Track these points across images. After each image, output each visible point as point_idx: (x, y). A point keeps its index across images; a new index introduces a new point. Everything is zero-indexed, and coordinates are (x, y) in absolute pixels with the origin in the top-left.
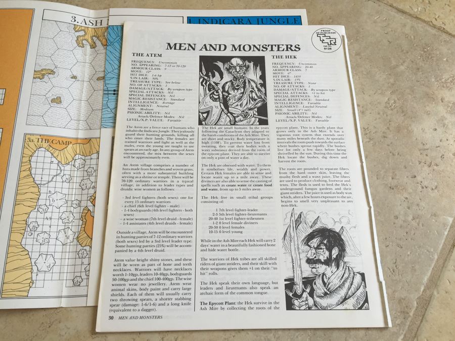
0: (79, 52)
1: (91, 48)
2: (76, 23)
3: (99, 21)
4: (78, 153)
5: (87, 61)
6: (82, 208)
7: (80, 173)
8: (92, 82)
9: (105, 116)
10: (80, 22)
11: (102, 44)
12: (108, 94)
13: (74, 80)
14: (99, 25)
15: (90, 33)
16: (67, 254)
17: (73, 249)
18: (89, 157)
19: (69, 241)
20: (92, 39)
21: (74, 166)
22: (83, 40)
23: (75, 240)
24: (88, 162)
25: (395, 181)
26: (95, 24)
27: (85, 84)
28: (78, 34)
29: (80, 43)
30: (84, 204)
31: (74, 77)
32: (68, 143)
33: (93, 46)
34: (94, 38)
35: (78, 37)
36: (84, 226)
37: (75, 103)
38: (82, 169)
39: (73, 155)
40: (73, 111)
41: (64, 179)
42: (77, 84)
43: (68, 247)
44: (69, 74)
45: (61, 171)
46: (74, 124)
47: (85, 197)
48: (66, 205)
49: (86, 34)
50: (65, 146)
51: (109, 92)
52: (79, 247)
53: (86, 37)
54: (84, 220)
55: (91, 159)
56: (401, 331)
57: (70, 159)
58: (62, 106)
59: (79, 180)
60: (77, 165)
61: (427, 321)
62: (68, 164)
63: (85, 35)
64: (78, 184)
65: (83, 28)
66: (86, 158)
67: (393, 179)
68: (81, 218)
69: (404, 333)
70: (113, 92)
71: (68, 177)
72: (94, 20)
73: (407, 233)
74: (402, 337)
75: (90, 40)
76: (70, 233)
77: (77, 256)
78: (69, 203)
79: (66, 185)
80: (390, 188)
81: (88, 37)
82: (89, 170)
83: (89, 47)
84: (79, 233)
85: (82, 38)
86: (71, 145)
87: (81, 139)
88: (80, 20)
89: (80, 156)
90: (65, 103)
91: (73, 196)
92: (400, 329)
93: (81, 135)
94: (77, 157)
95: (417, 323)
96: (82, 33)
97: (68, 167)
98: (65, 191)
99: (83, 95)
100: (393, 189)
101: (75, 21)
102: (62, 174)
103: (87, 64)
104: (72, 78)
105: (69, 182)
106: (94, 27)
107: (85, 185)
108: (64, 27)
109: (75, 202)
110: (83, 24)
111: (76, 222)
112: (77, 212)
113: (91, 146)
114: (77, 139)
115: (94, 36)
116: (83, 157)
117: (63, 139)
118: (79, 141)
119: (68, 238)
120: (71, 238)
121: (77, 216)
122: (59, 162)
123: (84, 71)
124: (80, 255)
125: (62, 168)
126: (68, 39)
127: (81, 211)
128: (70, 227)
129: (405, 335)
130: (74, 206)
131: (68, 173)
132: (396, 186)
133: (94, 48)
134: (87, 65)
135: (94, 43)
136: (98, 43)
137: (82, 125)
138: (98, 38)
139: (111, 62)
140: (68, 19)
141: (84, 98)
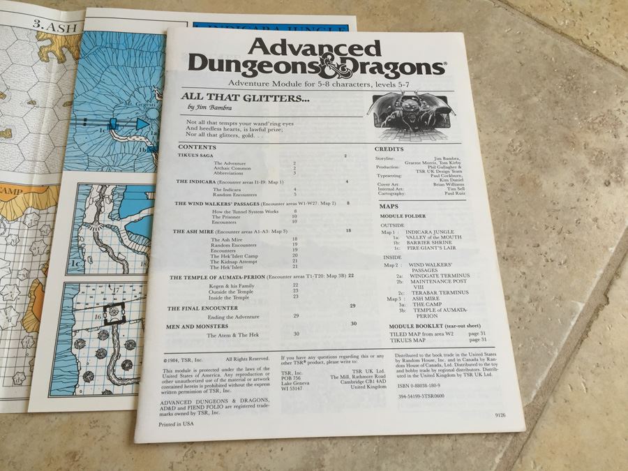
0: (41, 68)
1: (59, 63)
2: (39, 29)
3: (72, 26)
4: (30, 205)
5: (52, 80)
6: (31, 280)
7: (31, 233)
8: (56, 109)
9: (69, 154)
10: (45, 28)
11: (74, 57)
12: (76, 124)
13: (31, 106)
14: (71, 31)
15: (59, 42)
16: (7, 342)
17: (15, 335)
18: (45, 211)
19: (10, 325)
20: (61, 51)
21: (24, 223)
22: (48, 52)
23: (19, 324)
24: (43, 217)
25: (511, 250)
26: (66, 30)
27: (48, 112)
28: (41, 44)
29: (43, 56)
30: (33, 275)
31: (32, 102)
32: (17, 192)
33: (62, 60)
34: (64, 49)
35: (41, 48)
36: (31, 304)
37: (31, 138)
38: (35, 227)
39: (23, 208)
40: (28, 150)
41: (9, 240)
42: (35, 113)
43: (9, 332)
44: (25, 98)
45: (5, 229)
46: (27, 165)
47: (36, 266)
48: (9, 276)
49: (53, 43)
50: (13, 196)
51: (78, 122)
52: (24, 333)
53: (53, 48)
54: (33, 297)
55: (48, 213)
56: (501, 448)
57: (19, 213)
58: (13, 142)
59: (29, 242)
60: (28, 221)
61: (536, 437)
62: (15, 220)
63: (51, 45)
64: (27, 248)
65: (49, 36)
66: (42, 212)
67: (508, 246)
68: (29, 294)
69: (504, 451)
70: (83, 122)
71: (14, 237)
72: (66, 25)
73: (520, 319)
74: (500, 455)
75: (58, 52)
76: (12, 313)
77: (21, 346)
78: (15, 273)
79: (11, 249)
80: (504, 258)
81: (56, 48)
82: (44, 229)
83: (55, 61)
84: (25, 314)
85: (46, 49)
86: (21, 195)
87: (35, 186)
88: (45, 24)
89: (33, 210)
90: (17, 138)
91: (21, 263)
92: (499, 444)
93: (37, 180)
94: (29, 211)
95: (522, 438)
96: (47, 43)
97: (15, 225)
98: (10, 257)
99: (44, 126)
100: (507, 260)
101: (39, 26)
102: (6, 234)
103: (51, 85)
104: (29, 103)
105: (16, 245)
106: (65, 33)
107: (37, 250)
108: (22, 34)
109: (22, 272)
110: (50, 31)
111: (22, 300)
112: (24, 285)
113: (48, 196)
114: (30, 186)
115: (64, 46)
116: (37, 211)
117: (11, 187)
118: (33, 189)
119: (9, 320)
120: (14, 320)
121: (24, 291)
122: (3, 217)
123: (47, 95)
124: (24, 344)
125: (7, 226)
126: (28, 50)
127: (30, 285)
128: (14, 306)
129: (505, 454)
130: (21, 277)
131: (14, 232)
132: (512, 257)
133: (62, 62)
134: (52, 87)
135: (64, 56)
136: (69, 56)
137: (39, 167)
138: (69, 49)
139: (84, 81)
140: (30, 23)
141: (44, 130)
